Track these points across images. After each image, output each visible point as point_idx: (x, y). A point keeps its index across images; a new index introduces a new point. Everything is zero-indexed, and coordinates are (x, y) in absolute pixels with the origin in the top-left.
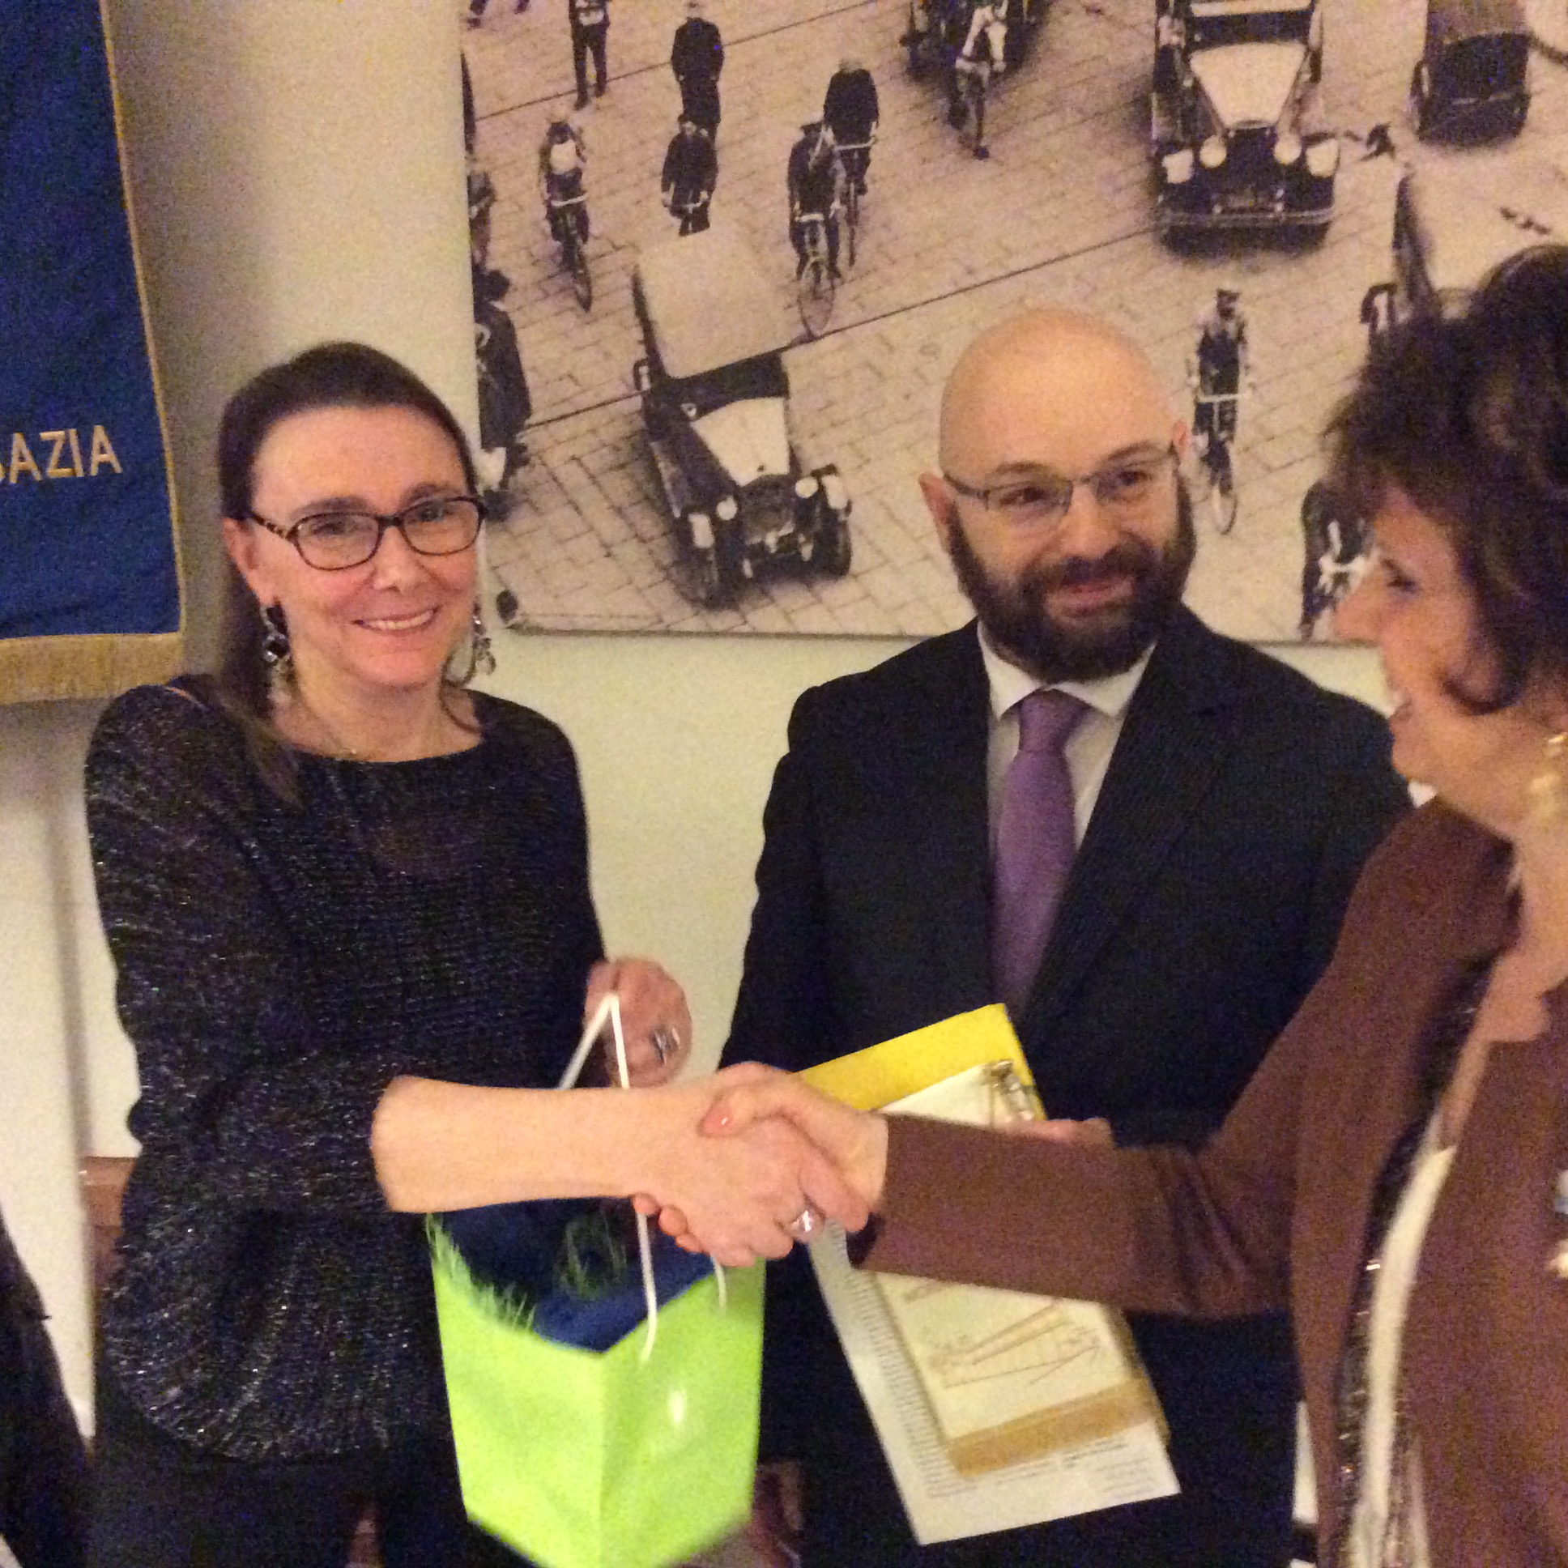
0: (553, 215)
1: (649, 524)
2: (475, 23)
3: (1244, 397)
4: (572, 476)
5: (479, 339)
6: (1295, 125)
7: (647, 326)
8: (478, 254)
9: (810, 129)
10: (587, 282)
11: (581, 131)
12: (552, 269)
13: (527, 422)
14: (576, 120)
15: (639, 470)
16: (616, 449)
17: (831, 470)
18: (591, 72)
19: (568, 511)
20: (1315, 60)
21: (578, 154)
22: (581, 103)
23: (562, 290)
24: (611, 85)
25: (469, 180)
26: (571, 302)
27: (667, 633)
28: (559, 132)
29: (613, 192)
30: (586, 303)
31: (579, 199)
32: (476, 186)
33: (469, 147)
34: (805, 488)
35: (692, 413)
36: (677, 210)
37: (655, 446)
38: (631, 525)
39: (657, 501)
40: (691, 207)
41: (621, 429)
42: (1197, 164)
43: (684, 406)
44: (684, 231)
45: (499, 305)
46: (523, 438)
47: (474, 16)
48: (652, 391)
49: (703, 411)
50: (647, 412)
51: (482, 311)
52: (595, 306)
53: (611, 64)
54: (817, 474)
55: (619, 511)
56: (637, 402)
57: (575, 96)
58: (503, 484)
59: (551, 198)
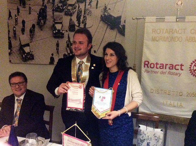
0: (14, 33)
1: (20, 55)
3: (59, 48)
6: (62, 30)
7: (20, 41)
9: (31, 28)
13: (12, 48)
16: (18, 50)
17: (33, 52)
18: (16, 23)
19: (14, 54)
20: (63, 25)
21: (16, 29)
24: (18, 24)
27: (22, 63)
28: (14, 27)
29: (18, 32)
32: (9, 31)
33: (8, 28)
34: (31, 53)
35: (23, 47)
36: (22, 33)
37: (21, 50)
41: (18, 48)
42: (56, 32)
44: (23, 35)
50: (20, 47)
54: (32, 52)
55: (18, 54)
58: (10, 52)
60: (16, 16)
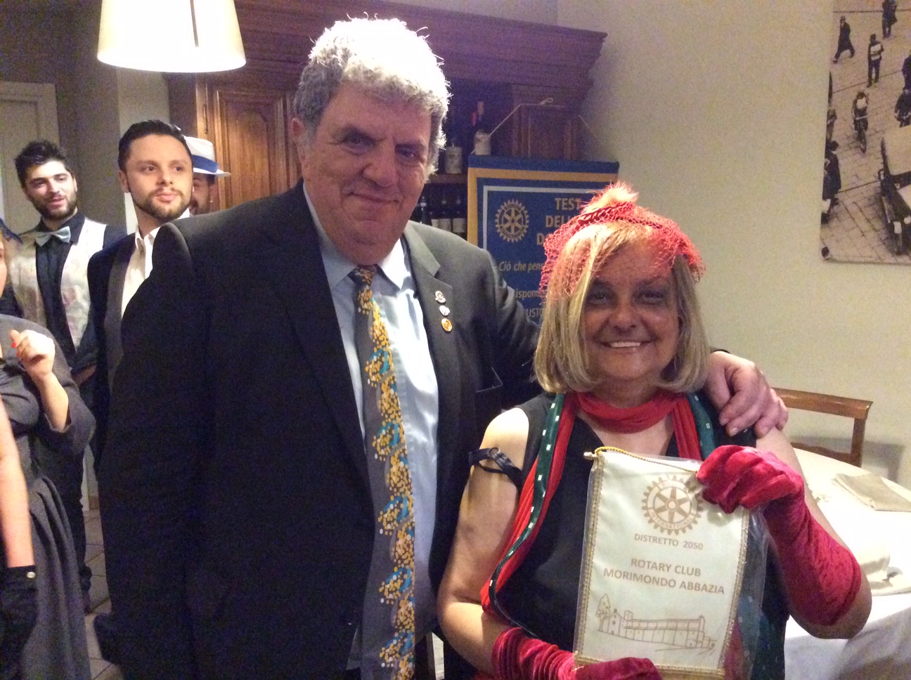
0: (855, 122)
1: (879, 225)
2: (836, 62)
4: (853, 209)
5: (825, 164)
7: (885, 157)
8: (828, 136)
10: (865, 144)
11: (868, 94)
12: (852, 140)
13: (840, 190)
14: (867, 91)
15: (876, 207)
16: (870, 199)
18: (874, 76)
19: (850, 220)
21: (867, 102)
22: (868, 86)
23: (856, 147)
24: (881, 80)
25: (828, 113)
26: (860, 151)
27: (882, 263)
28: (861, 95)
29: (877, 114)
30: (864, 151)
31: (865, 117)
32: (830, 114)
33: (830, 102)
35: (898, 187)
36: (899, 119)
37: (883, 198)
38: (872, 225)
39: (883, 217)
40: (904, 118)
41: (872, 193)
43: (896, 185)
44: (901, 126)
45: (834, 152)
46: (838, 196)
47: (835, 60)
48: (884, 181)
49: (902, 186)
50: (882, 186)
51: (828, 154)
52: (866, 152)
53: (881, 72)
55: (868, 221)
56: (878, 184)
57: (867, 83)
58: (829, 211)
59: (856, 117)
60: (873, 41)
